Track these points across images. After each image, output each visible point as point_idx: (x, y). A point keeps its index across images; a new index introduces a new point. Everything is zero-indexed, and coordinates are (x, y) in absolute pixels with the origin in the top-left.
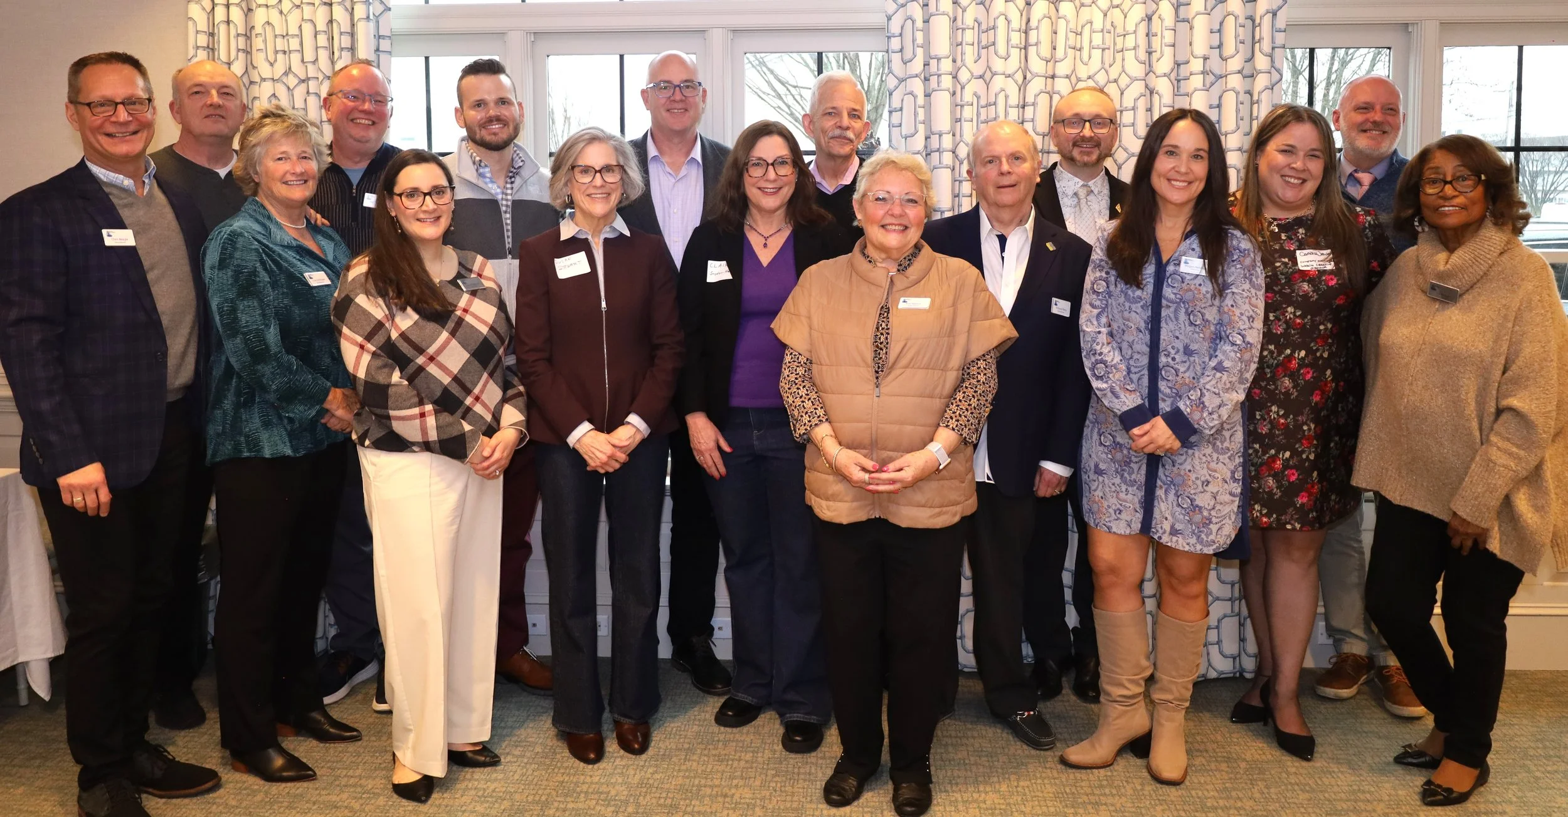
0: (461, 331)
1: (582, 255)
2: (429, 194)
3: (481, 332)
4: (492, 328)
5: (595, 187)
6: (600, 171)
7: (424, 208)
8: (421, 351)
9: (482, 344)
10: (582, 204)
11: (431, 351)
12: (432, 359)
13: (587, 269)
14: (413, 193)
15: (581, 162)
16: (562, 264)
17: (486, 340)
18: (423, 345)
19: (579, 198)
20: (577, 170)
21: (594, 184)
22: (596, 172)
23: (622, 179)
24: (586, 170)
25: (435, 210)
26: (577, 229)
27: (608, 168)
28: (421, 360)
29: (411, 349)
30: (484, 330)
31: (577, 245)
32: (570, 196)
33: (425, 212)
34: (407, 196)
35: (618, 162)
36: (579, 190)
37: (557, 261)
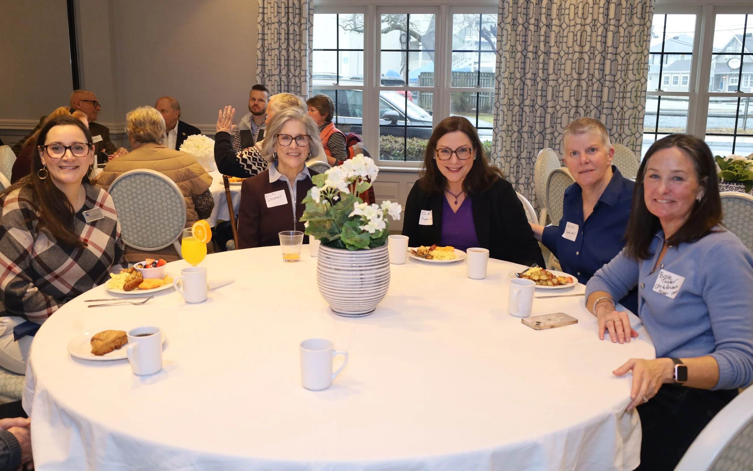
0: (83, 257)
1: (282, 192)
2: (70, 148)
3: (96, 257)
4: (105, 253)
5: (292, 148)
6: (295, 139)
7: (65, 158)
8: (49, 271)
9: (96, 265)
10: (283, 160)
11: (57, 271)
12: (57, 277)
13: (285, 202)
14: (58, 147)
15: (283, 132)
16: (270, 197)
17: (99, 261)
18: (52, 267)
19: (281, 155)
20: (280, 137)
21: (291, 147)
22: (293, 139)
23: (309, 144)
24: (286, 137)
25: (74, 161)
26: (280, 175)
27: (300, 137)
28: (48, 277)
29: (43, 270)
30: (99, 254)
31: (280, 185)
32: (276, 154)
33: (66, 161)
34: (53, 149)
35: (307, 133)
36: (282, 150)
37: (266, 195)
